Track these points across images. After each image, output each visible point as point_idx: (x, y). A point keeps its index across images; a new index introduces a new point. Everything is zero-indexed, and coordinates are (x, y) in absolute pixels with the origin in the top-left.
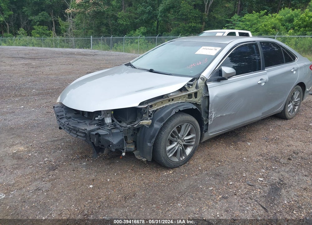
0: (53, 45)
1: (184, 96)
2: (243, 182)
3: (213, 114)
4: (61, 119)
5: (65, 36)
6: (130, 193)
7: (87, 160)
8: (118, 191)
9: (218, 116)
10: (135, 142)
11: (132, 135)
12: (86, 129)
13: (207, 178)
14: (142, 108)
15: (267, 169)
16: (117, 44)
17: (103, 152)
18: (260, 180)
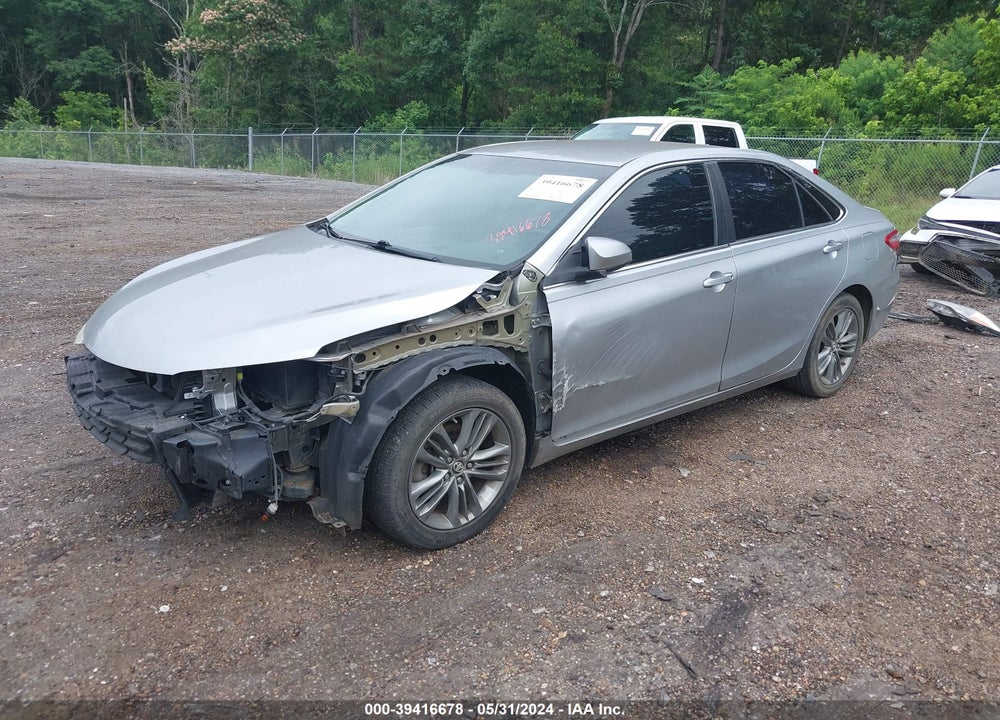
0: (124, 153)
1: (471, 327)
2: (641, 589)
3: (565, 383)
4: (80, 396)
5: (163, 126)
6: (287, 627)
7: (166, 525)
8: (249, 623)
9: (583, 387)
10: (314, 471)
11: (305, 448)
12: (151, 430)
13: (535, 578)
14: (331, 363)
15: (724, 549)
16: (335, 154)
17: (210, 502)
18: (694, 585)
